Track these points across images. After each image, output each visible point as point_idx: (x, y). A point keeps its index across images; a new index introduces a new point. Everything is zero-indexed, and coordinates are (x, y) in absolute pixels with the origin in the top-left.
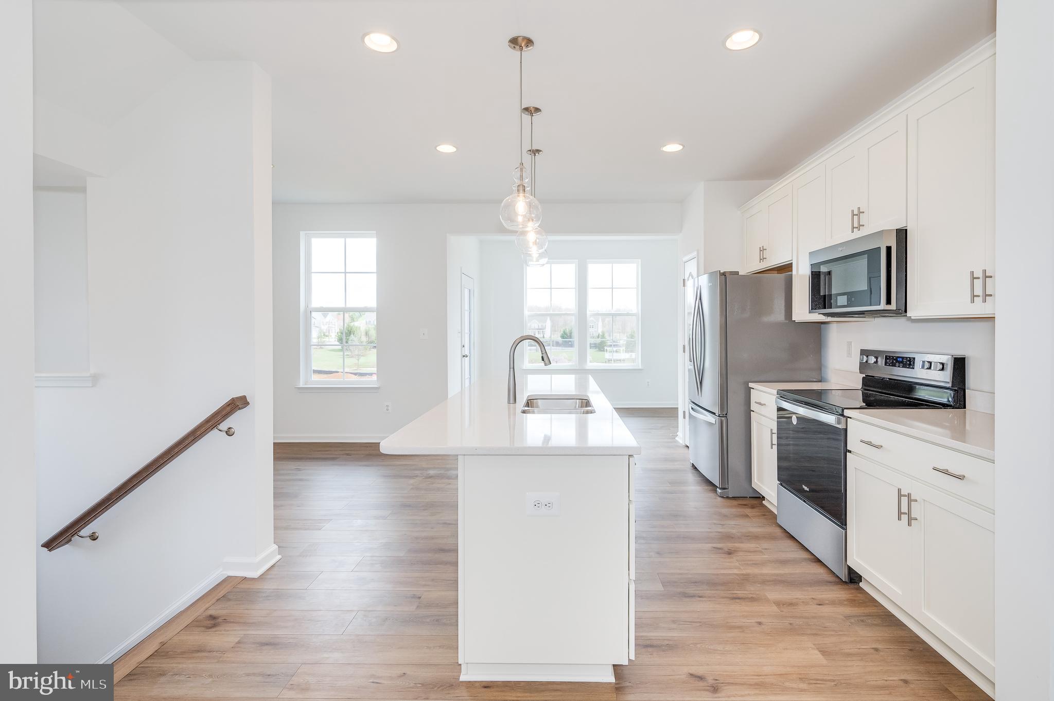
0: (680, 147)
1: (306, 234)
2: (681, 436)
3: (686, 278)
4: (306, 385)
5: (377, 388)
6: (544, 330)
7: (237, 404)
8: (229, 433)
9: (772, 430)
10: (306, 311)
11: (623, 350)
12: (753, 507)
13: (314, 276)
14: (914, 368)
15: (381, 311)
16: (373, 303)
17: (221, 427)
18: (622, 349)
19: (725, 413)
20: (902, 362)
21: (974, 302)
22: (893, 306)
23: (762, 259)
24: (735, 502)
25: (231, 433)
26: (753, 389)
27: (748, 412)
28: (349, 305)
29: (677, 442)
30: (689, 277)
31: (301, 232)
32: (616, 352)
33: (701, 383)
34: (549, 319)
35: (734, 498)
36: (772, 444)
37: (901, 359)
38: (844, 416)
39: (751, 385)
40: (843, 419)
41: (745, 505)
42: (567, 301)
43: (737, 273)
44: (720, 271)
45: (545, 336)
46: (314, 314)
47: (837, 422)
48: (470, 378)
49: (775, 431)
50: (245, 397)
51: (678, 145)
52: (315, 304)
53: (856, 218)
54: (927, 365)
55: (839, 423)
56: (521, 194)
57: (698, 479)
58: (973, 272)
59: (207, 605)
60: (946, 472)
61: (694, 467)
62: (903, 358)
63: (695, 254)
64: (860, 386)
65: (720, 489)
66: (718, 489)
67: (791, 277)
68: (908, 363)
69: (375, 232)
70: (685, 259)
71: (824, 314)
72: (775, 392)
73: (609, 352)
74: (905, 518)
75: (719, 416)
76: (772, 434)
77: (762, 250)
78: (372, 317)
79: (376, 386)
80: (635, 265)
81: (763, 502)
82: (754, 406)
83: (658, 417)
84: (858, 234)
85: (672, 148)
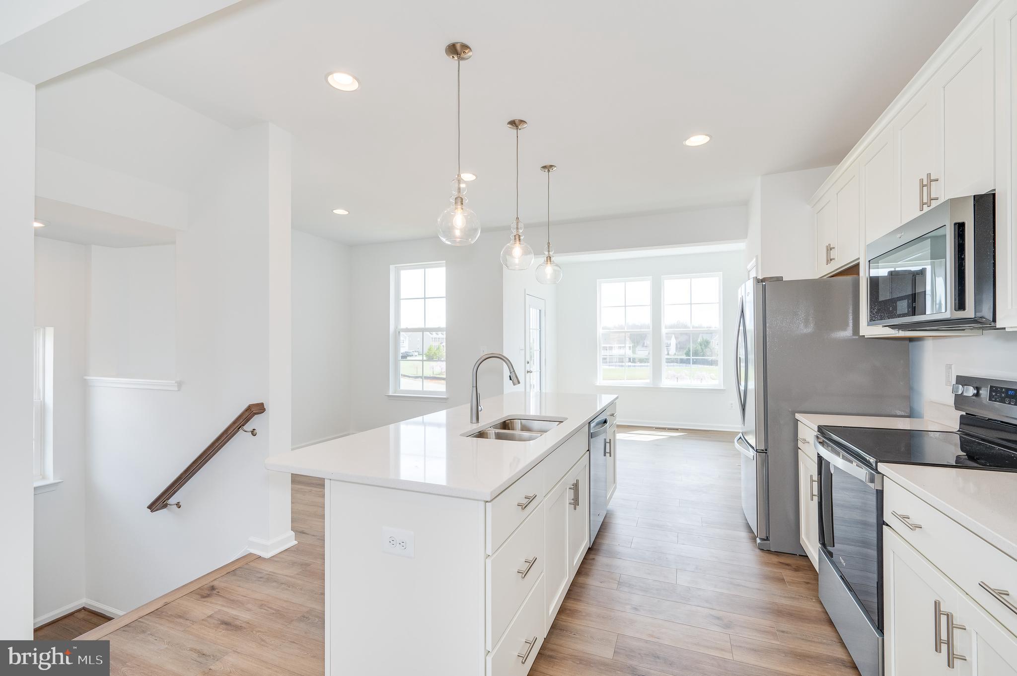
0: (707, 139)
1: (396, 267)
4: (395, 393)
5: (445, 398)
6: (669, 347)
7: (254, 410)
8: (253, 433)
9: (811, 476)
10: (395, 331)
12: (797, 569)
13: (403, 303)
15: (449, 330)
16: (443, 325)
17: (245, 427)
19: (763, 447)
20: (1014, 397)
22: (968, 313)
23: (829, 260)
24: (775, 559)
25: (254, 433)
26: (801, 421)
28: (428, 326)
31: (391, 266)
34: (673, 336)
35: (777, 553)
36: (812, 495)
37: (1013, 393)
38: (879, 473)
39: (798, 416)
40: (877, 476)
41: (788, 565)
42: (642, 318)
43: (779, 279)
45: (670, 353)
46: (402, 333)
47: (870, 480)
50: (262, 404)
51: (705, 136)
52: (403, 325)
53: (925, 189)
56: (459, 206)
59: (217, 577)
62: (1015, 390)
63: (754, 260)
64: (955, 426)
65: (759, 539)
66: (757, 539)
67: (858, 281)
69: (445, 261)
71: (893, 327)
72: (816, 426)
75: (757, 452)
76: (812, 481)
77: (830, 249)
78: (442, 336)
79: (445, 397)
80: (716, 279)
82: (800, 444)
85: (698, 140)
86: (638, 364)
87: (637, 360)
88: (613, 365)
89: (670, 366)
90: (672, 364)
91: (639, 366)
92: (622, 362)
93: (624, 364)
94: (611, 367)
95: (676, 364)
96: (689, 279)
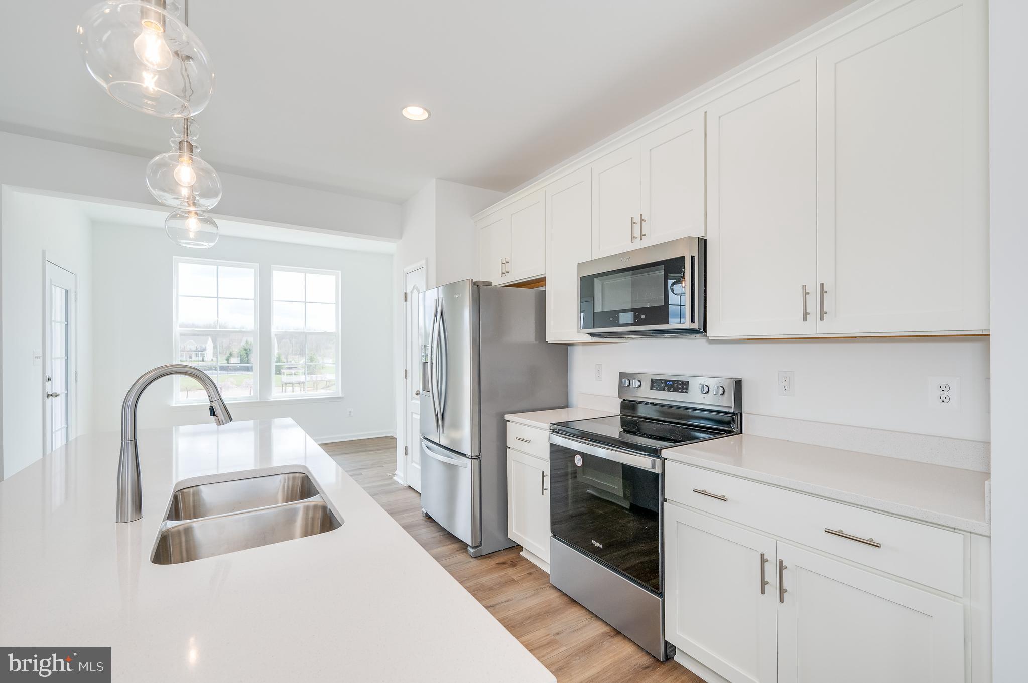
0: (426, 115)
2: (402, 476)
3: (408, 292)
6: (203, 353)
9: (542, 472)
11: (302, 372)
12: (513, 565)
14: (687, 392)
18: (300, 371)
19: (477, 453)
20: (672, 386)
21: (806, 320)
22: (696, 326)
23: (504, 273)
26: (509, 421)
27: (503, 448)
29: (396, 483)
30: (413, 289)
32: (295, 374)
33: (443, 416)
34: (210, 339)
35: (487, 555)
36: (544, 489)
37: (671, 383)
39: (507, 417)
40: (658, 461)
41: (504, 563)
43: (490, 284)
44: (472, 280)
45: (205, 359)
47: (649, 465)
48: (67, 429)
49: (547, 472)
51: (423, 111)
53: (635, 226)
54: (706, 390)
55: (654, 467)
57: (438, 534)
58: (805, 286)
60: (840, 534)
61: (429, 518)
62: (673, 381)
63: (423, 262)
64: (617, 411)
65: (472, 547)
66: (469, 548)
67: (543, 294)
68: (681, 386)
70: (407, 269)
72: (547, 426)
73: (287, 375)
74: (772, 589)
75: (472, 459)
76: (543, 476)
77: (505, 263)
80: (332, 278)
81: (521, 553)
82: (511, 443)
83: (366, 451)
84: (638, 245)
85: (415, 113)
96: (303, 274)
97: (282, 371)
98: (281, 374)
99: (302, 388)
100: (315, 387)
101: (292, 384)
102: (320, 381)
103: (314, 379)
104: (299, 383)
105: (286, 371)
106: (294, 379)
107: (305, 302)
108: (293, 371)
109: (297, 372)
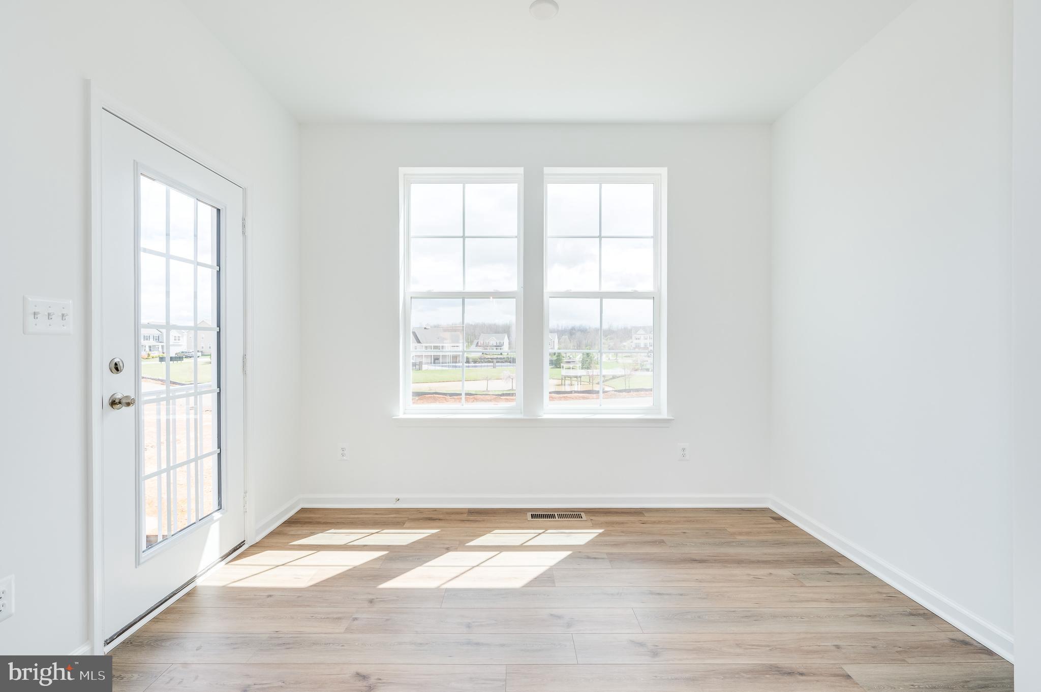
86: (472, 364)
87: (471, 360)
88: (446, 366)
89: (503, 366)
90: (506, 364)
91: (473, 367)
92: (456, 362)
93: (457, 364)
94: (444, 368)
95: (509, 364)
96: (598, 185)
97: (562, 365)
98: (560, 368)
99: (579, 383)
100: (591, 381)
101: (570, 377)
102: (596, 375)
103: (591, 374)
104: (576, 377)
105: (565, 366)
106: (572, 373)
107: (600, 237)
108: (571, 366)
109: (575, 366)
